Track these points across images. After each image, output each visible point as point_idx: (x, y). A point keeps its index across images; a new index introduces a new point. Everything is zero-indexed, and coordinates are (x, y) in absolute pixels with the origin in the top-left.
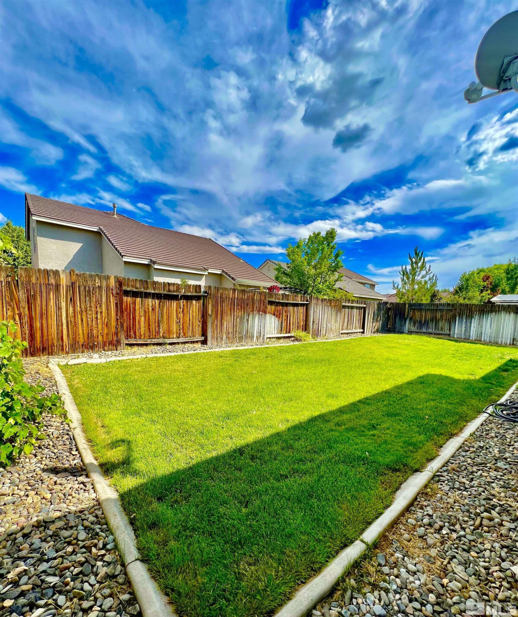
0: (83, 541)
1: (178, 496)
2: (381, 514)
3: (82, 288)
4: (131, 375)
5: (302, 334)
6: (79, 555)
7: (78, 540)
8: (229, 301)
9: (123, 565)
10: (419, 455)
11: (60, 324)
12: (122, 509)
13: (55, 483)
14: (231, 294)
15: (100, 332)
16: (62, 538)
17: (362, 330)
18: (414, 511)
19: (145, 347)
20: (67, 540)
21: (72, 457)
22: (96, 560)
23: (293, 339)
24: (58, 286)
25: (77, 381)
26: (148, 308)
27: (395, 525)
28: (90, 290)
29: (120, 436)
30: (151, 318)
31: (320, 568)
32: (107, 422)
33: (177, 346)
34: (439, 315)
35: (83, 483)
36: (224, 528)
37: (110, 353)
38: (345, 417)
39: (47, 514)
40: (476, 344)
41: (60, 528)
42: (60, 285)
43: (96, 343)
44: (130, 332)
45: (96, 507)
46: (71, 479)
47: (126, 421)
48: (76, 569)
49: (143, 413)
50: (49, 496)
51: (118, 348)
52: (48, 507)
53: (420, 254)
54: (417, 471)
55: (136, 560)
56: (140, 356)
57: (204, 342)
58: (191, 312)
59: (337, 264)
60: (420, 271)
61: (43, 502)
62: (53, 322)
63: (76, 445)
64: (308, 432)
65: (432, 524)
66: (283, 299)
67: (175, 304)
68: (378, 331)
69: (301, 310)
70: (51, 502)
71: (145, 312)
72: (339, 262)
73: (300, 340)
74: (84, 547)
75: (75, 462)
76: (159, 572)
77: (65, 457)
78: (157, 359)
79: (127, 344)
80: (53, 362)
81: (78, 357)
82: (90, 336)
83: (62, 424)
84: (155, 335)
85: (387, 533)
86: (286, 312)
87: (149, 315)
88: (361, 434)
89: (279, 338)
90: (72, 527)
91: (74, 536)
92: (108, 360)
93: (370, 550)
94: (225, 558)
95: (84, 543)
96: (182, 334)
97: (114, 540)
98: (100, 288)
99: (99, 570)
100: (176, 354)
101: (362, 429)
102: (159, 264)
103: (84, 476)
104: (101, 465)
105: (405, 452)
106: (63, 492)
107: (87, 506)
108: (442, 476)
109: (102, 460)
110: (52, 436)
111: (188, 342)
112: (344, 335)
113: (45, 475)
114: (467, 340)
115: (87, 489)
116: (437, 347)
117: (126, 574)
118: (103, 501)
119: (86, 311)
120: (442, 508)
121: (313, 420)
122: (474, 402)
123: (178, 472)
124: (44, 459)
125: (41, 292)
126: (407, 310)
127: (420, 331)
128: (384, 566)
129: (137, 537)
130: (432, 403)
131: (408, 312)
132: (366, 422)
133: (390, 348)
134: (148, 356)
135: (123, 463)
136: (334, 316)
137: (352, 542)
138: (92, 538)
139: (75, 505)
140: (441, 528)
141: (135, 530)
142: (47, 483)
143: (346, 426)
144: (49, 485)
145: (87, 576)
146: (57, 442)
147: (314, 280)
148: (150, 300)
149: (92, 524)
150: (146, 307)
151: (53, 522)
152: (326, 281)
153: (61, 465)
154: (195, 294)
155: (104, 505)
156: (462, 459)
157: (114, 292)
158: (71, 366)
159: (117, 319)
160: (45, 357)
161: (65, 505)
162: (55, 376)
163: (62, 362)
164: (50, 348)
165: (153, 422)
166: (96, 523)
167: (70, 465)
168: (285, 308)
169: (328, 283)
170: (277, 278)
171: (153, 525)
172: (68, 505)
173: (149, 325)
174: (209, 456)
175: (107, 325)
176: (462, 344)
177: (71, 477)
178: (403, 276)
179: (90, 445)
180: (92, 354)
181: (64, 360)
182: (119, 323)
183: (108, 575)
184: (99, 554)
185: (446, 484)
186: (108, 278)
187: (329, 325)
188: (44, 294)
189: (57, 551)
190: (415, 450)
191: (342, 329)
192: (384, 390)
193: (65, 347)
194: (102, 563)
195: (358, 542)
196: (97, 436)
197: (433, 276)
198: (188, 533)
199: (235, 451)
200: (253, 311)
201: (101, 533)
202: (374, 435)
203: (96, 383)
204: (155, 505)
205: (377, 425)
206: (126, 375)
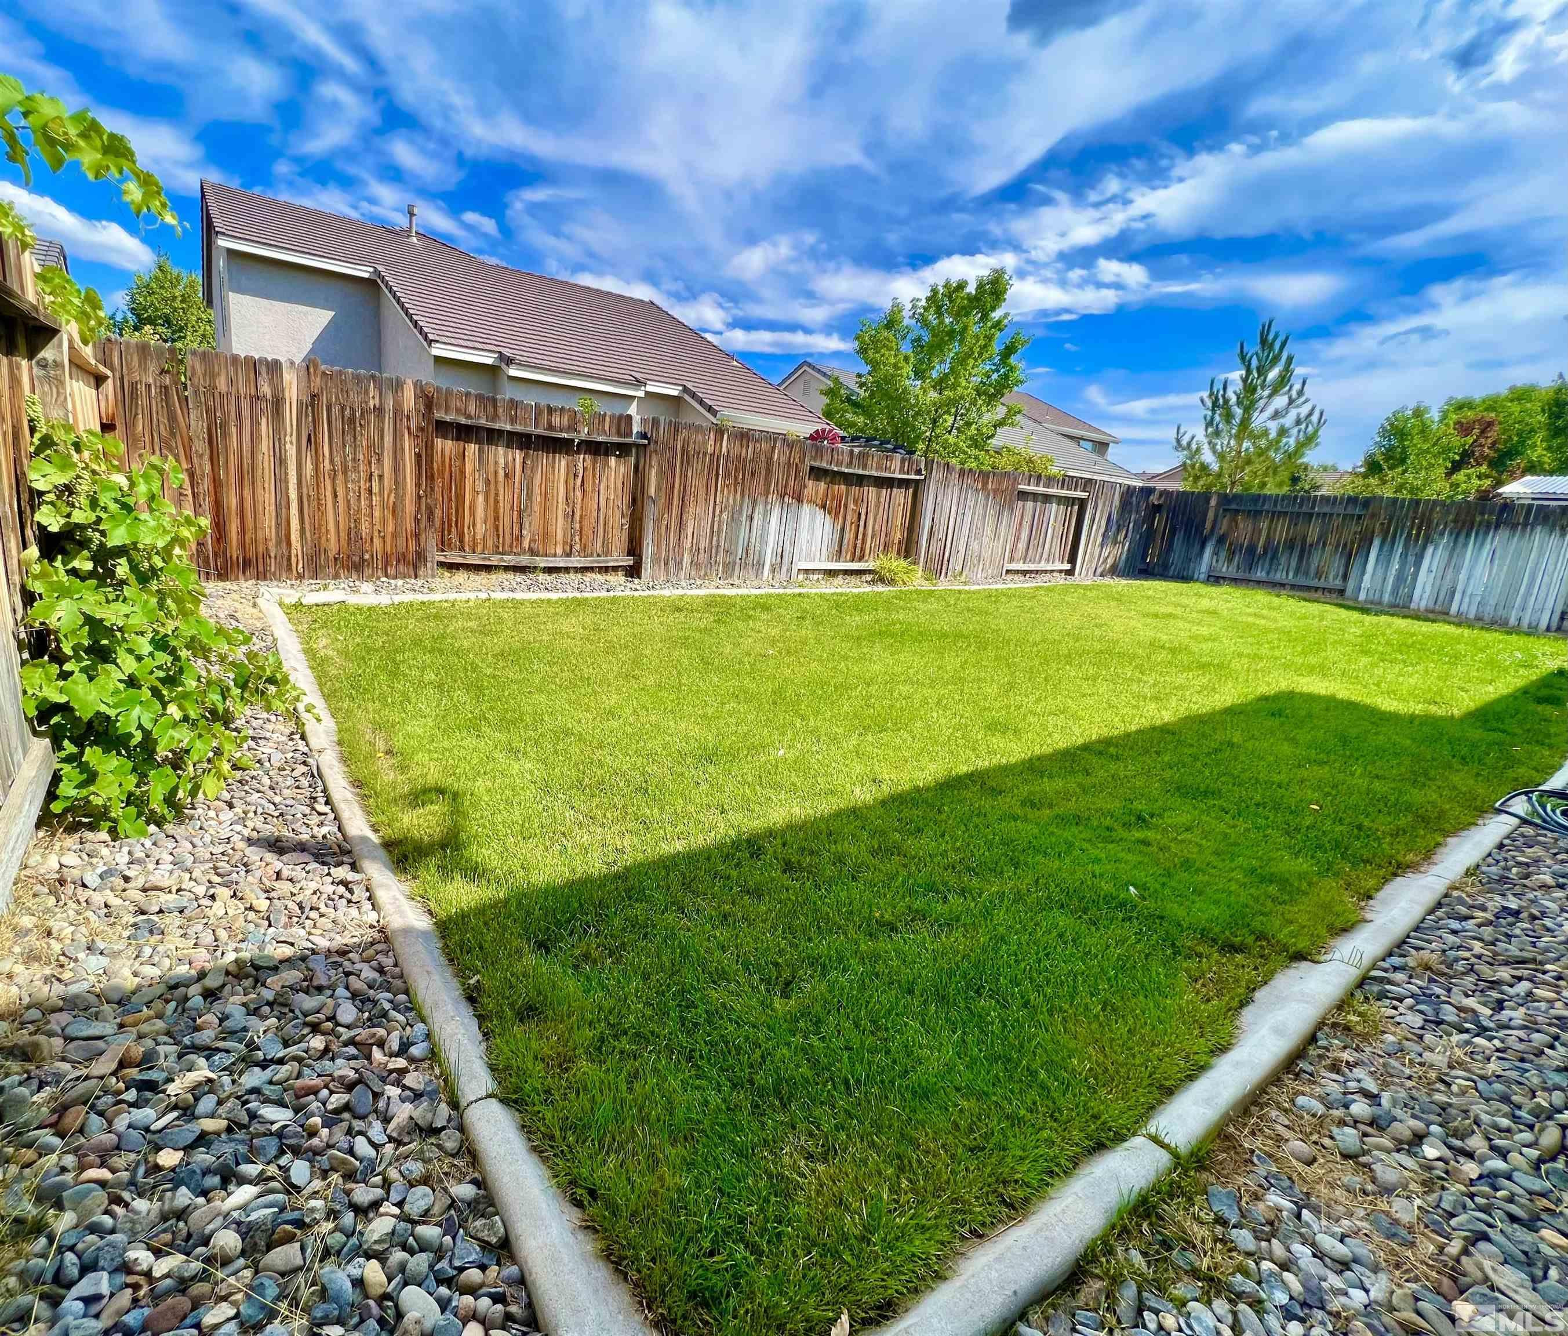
0: (348, 1027)
1: (592, 944)
2: (1203, 1068)
3: (336, 411)
4: (453, 637)
5: (897, 564)
6: (340, 1062)
7: (338, 1024)
8: (703, 462)
9: (454, 1104)
10: (1301, 911)
11: (284, 503)
12: (443, 960)
13: (278, 875)
14: (711, 442)
15: (377, 527)
16: (297, 1012)
17: (1067, 566)
18: (1311, 1075)
19: (484, 574)
20: (308, 1019)
21: (315, 819)
22: (383, 1080)
23: (869, 578)
24: (278, 402)
25: (324, 642)
26: (496, 473)
27: (1254, 1109)
28: (353, 414)
29: (434, 775)
30: (501, 498)
31: (1026, 1200)
32: (398, 741)
33: (564, 577)
34: (1313, 532)
35: (345, 883)
36: (727, 1043)
37: (400, 582)
38: (1049, 786)
39: (261, 948)
40: (1434, 621)
41: (291, 987)
42: (284, 399)
43: (367, 556)
44: (450, 533)
45: (379, 947)
46: (315, 870)
47: (446, 744)
48: (335, 1097)
49: (486, 730)
50: (263, 904)
51: (421, 573)
52: (262, 931)
53: (1277, 346)
54: (1299, 956)
55: (489, 1096)
56: (472, 596)
57: (633, 571)
58: (602, 487)
59: (1006, 377)
60: (1270, 396)
61: (249, 918)
62: (268, 497)
63: (325, 791)
64: (944, 816)
65: (1382, 1122)
66: (850, 464)
67: (563, 463)
68: (1114, 571)
69: (900, 497)
70: (268, 919)
71: (488, 482)
72: (1012, 369)
73: (892, 582)
74: (351, 1042)
75: (324, 830)
76: (552, 1138)
77: (299, 816)
78: (518, 604)
79: (441, 564)
80: (267, 596)
81: (326, 587)
82: (353, 536)
83: (292, 740)
84: (511, 546)
85: (1232, 1129)
86: (856, 502)
87: (497, 489)
88: (1107, 836)
89: (831, 573)
90: (320, 989)
91: (328, 1011)
92: (397, 599)
93: (1186, 1171)
94: (737, 1128)
95: (352, 1033)
96: (577, 547)
97: (428, 1036)
98: (379, 411)
99: (393, 1109)
100: (564, 596)
101: (1108, 822)
102: (521, 365)
103: (347, 867)
104: (388, 845)
105: (1256, 900)
106: (298, 899)
107: (355, 940)
108: (1390, 982)
109: (387, 832)
110: (267, 764)
111: (591, 569)
112: (1016, 577)
113: (254, 854)
114: (1401, 608)
115: (354, 898)
116: (1302, 623)
117: (461, 1128)
118: (394, 932)
119: (345, 473)
120: (1410, 1078)
121: (952, 785)
122: (1462, 779)
123: (586, 882)
124: (251, 815)
125: (239, 416)
126: (1211, 515)
127: (1247, 576)
128: (1234, 1227)
129: (487, 1036)
130: (1324, 772)
131: (1215, 522)
132: (1117, 804)
133: (1156, 616)
134: (493, 595)
135: (443, 847)
136: (990, 521)
137: (1120, 1138)
138: (372, 1023)
139: (328, 935)
140: (1419, 1138)
141: (481, 1018)
142: (258, 874)
143: (1057, 810)
144: (264, 879)
145: (363, 1118)
146: (280, 780)
147: (934, 422)
148: (501, 450)
149: (370, 987)
150: (491, 469)
151: (275, 969)
152: (968, 424)
153: (291, 835)
154: (615, 439)
155: (398, 943)
156: (1451, 939)
157: (413, 425)
158: (310, 607)
159: (419, 497)
160: (250, 582)
161: (302, 932)
162: (273, 628)
163: (289, 596)
164: (260, 561)
165: (513, 752)
166: (380, 986)
167: (313, 837)
168: (855, 490)
169: (973, 430)
170: (828, 414)
171: (528, 1012)
172: (310, 934)
173: (496, 518)
174: (667, 848)
175: (394, 511)
176: (1383, 618)
177: (316, 865)
178: (1213, 411)
179: (358, 795)
180: (357, 583)
181: (292, 591)
182: (423, 508)
183: (416, 1124)
184: (391, 1066)
185: (1411, 1008)
186: (398, 385)
187: (975, 545)
188: (247, 423)
189: (286, 1044)
190: (1286, 897)
191: (1012, 560)
192: (1158, 723)
193: (294, 560)
194: (399, 1091)
195: (1138, 1141)
196: (375, 774)
197: (1310, 414)
198: (624, 1044)
199: (736, 844)
200: (767, 494)
201: (393, 1014)
202: (1146, 843)
203: (369, 650)
204: (530, 960)
205: (1152, 816)
206: (443, 637)
